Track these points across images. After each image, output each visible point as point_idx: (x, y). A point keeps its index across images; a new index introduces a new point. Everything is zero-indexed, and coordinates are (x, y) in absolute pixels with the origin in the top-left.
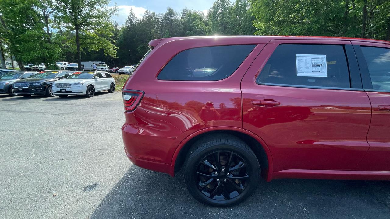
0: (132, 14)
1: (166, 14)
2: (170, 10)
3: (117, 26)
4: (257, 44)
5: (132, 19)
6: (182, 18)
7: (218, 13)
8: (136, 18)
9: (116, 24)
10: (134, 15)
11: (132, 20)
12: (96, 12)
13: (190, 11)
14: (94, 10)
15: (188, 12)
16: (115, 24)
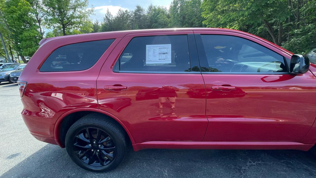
0: (108, 12)
1: (136, 11)
2: (138, 7)
3: (97, 23)
4: (115, 39)
6: (148, 13)
7: (177, 7)
8: (112, 15)
9: (97, 22)
10: (110, 13)
11: (109, 18)
12: (79, 13)
13: (154, 7)
14: (76, 12)
15: (154, 8)
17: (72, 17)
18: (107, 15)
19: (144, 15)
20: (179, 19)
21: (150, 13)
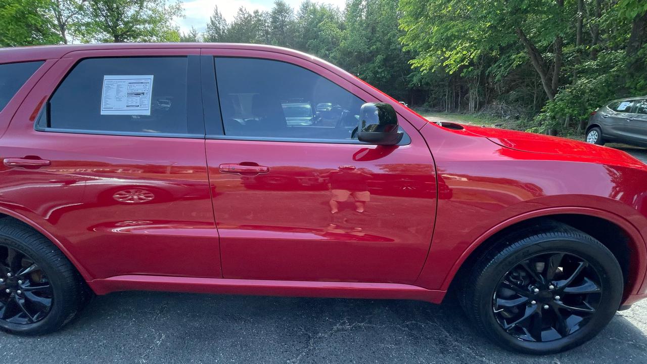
0: (217, 14)
1: (274, 13)
2: (280, 5)
3: (195, 36)
4: (45, 60)
5: (217, 23)
6: (301, 18)
7: (361, 7)
8: (225, 20)
9: (194, 33)
10: (221, 16)
11: (218, 25)
12: (150, 13)
13: (314, 5)
14: (145, 9)
15: (312, 8)
16: (192, 32)
17: (135, 20)
18: (213, 19)
19: (292, 23)
20: (364, 32)
21: (304, 17)
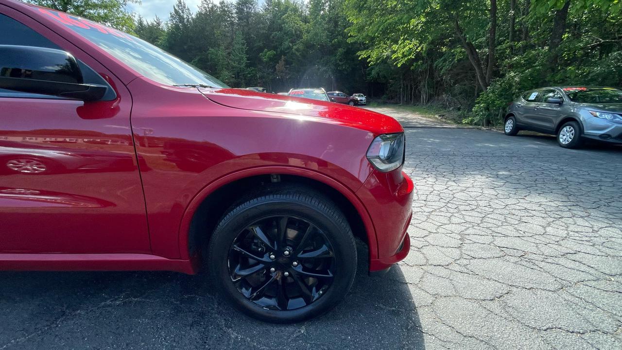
0: (180, 3)
1: (239, 4)
3: (158, 24)
6: (266, 10)
8: (188, 9)
10: (184, 4)
16: (156, 20)
18: (177, 8)
20: (326, 26)
